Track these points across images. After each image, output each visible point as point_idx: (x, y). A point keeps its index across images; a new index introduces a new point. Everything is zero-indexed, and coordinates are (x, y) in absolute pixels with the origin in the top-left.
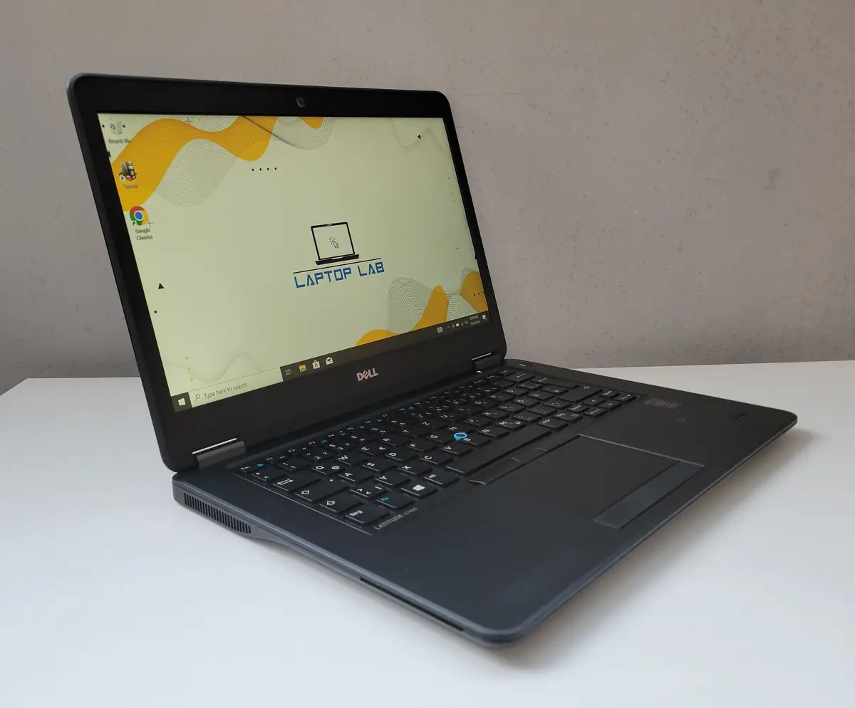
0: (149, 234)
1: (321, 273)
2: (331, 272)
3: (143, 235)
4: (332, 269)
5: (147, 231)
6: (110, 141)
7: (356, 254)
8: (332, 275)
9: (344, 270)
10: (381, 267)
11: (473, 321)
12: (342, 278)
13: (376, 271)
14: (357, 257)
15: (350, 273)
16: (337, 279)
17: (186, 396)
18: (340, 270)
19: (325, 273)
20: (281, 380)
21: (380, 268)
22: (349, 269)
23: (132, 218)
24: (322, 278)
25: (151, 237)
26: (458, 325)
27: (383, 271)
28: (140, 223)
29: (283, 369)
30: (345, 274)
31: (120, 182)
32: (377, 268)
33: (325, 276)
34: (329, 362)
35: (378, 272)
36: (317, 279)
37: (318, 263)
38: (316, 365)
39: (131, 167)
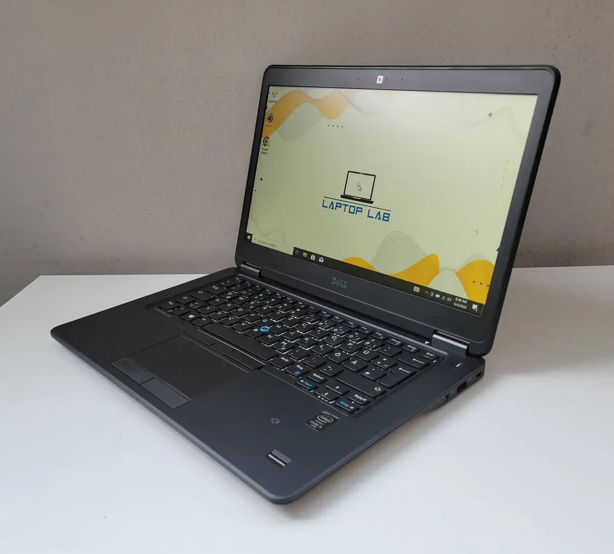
0: (267, 152)
1: (341, 204)
2: (348, 206)
3: (264, 151)
4: (350, 204)
5: (267, 150)
6: (270, 101)
7: (372, 200)
8: (348, 208)
9: (358, 208)
10: (388, 217)
11: (457, 302)
12: (353, 213)
13: (382, 219)
14: (372, 202)
15: (361, 212)
16: (350, 212)
17: (251, 235)
18: (355, 207)
19: (344, 205)
20: (291, 254)
21: (386, 217)
22: (362, 209)
23: (263, 142)
24: (340, 207)
25: (267, 154)
26: (438, 296)
27: (388, 221)
28: (265, 145)
29: (295, 249)
30: (357, 211)
31: (266, 122)
32: (384, 217)
33: (343, 207)
34: (321, 260)
35: (383, 220)
36: (337, 206)
37: (342, 196)
38: (313, 258)
39: (272, 116)
